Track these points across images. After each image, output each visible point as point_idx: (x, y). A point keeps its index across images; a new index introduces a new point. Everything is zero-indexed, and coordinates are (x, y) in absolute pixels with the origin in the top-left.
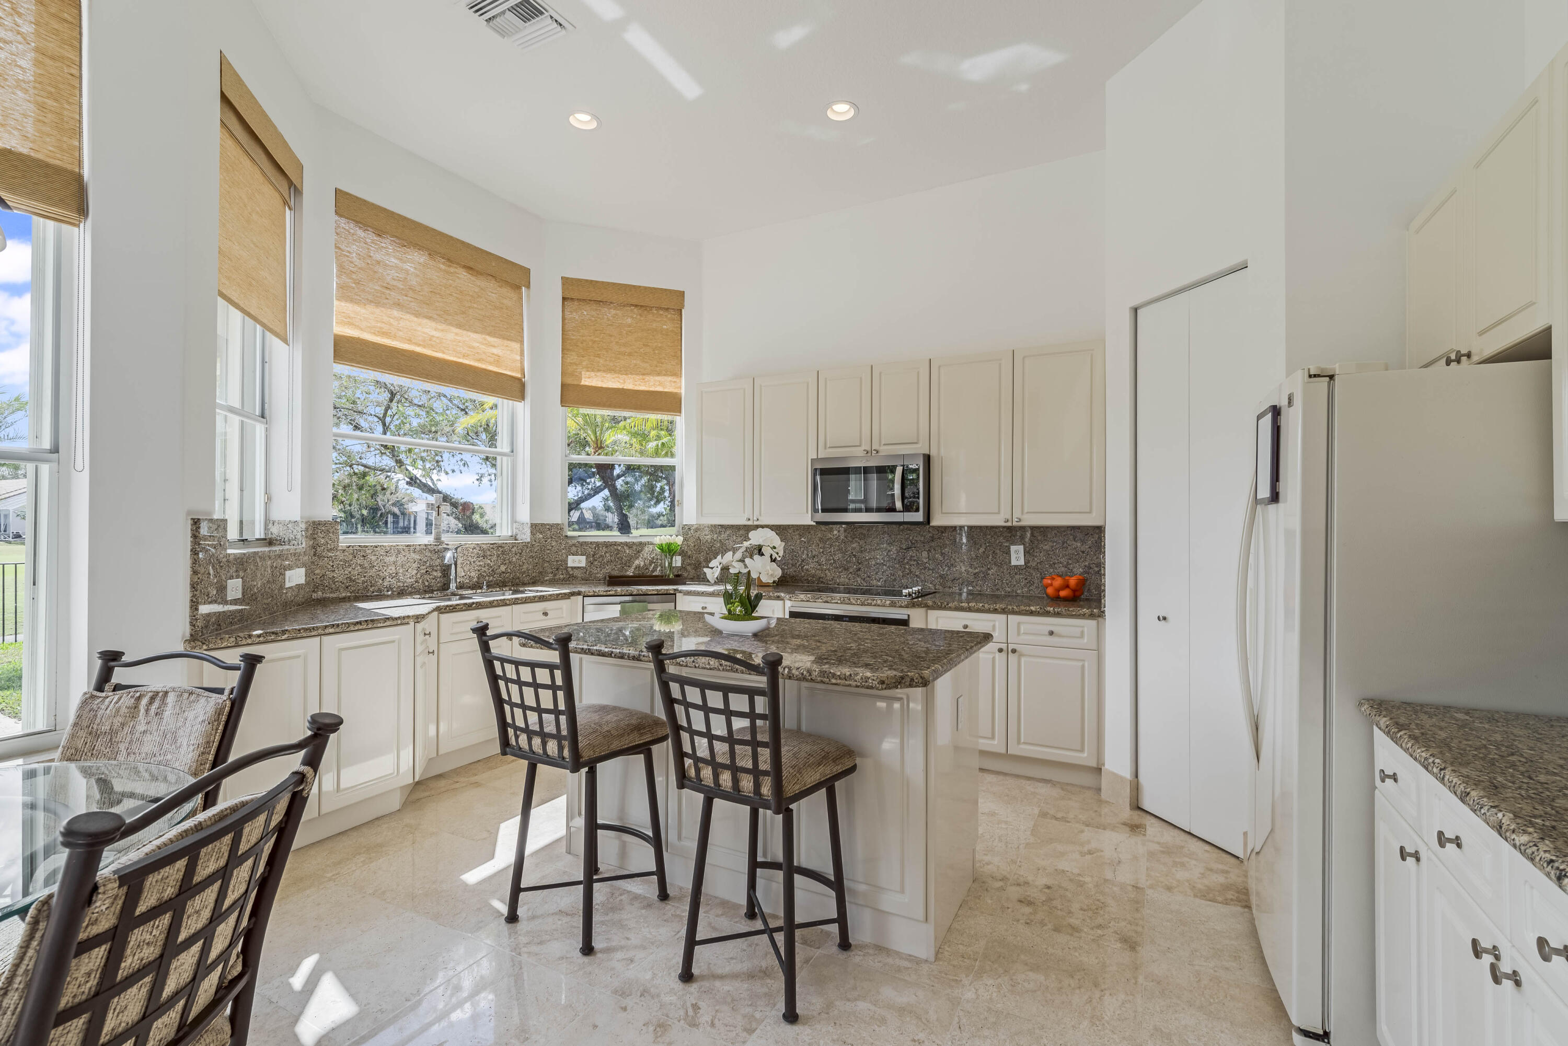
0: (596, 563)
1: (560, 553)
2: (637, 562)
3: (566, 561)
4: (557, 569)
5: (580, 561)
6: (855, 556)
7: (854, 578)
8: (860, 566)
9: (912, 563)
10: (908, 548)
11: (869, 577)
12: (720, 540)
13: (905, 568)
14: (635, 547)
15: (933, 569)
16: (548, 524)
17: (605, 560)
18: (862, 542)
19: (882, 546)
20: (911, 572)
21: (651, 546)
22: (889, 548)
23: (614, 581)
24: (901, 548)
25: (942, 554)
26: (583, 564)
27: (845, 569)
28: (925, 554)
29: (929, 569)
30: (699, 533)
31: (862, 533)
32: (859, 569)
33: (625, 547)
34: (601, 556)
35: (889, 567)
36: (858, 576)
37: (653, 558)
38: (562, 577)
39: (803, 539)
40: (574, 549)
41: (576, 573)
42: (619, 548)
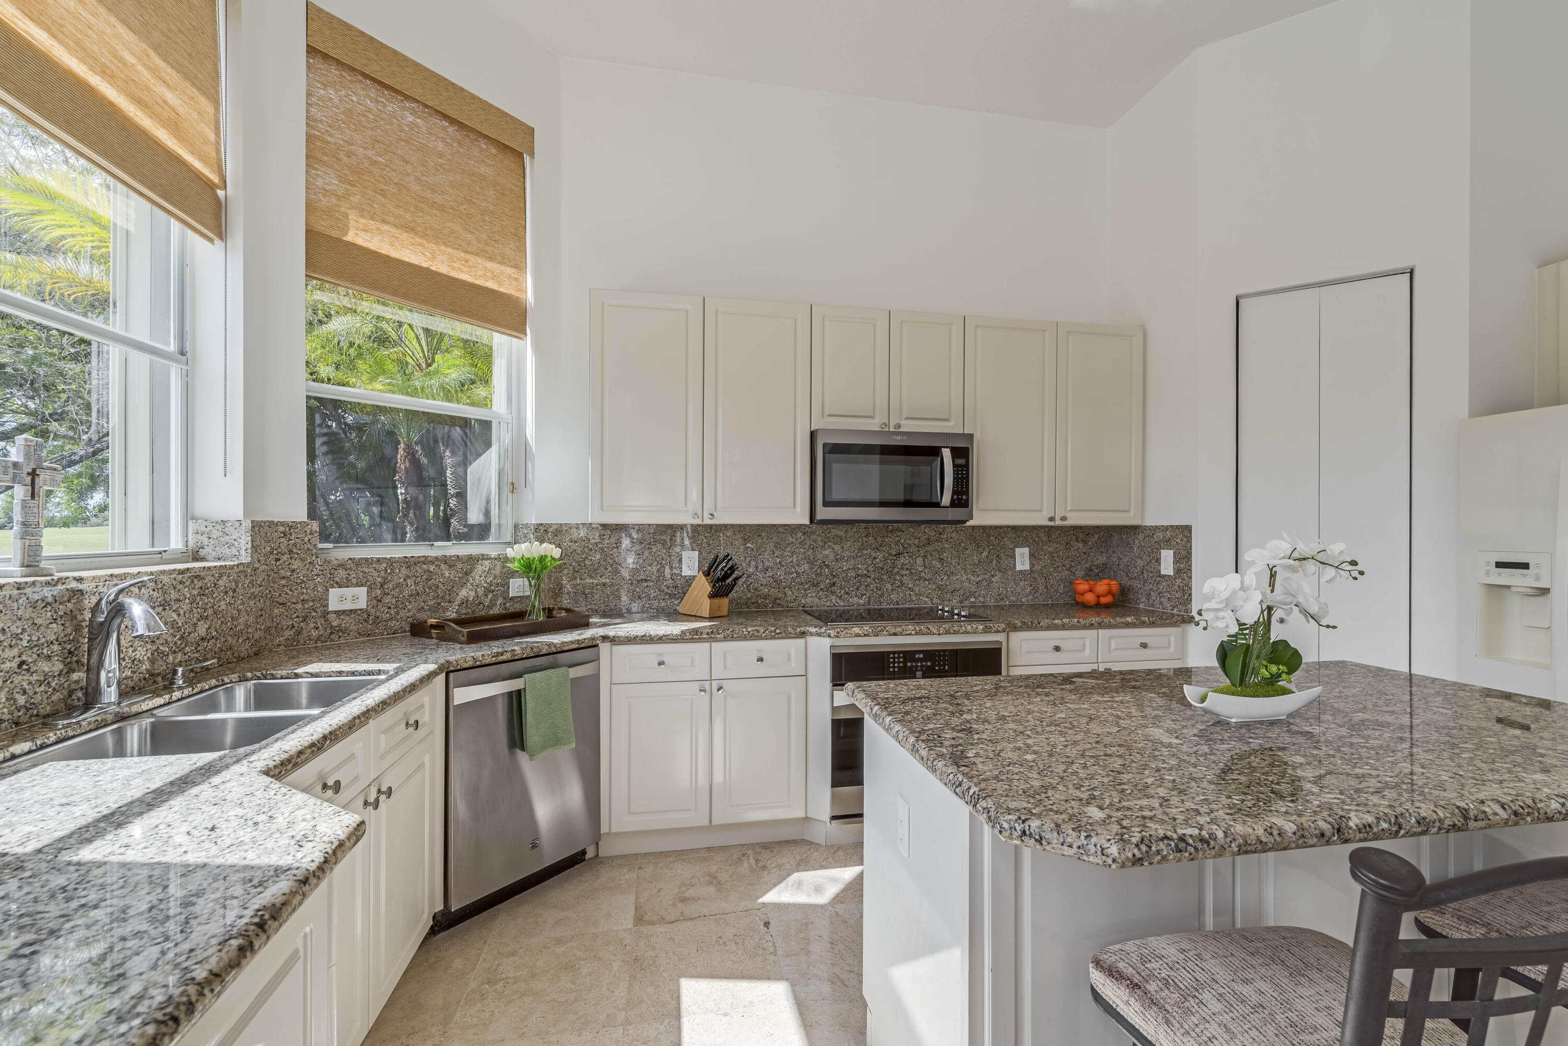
0: (387, 599)
1: (311, 584)
2: (463, 593)
3: (324, 601)
4: (304, 620)
5: (355, 598)
6: (827, 566)
7: (827, 596)
8: (835, 580)
9: (904, 572)
10: (899, 554)
11: (847, 593)
12: (602, 549)
13: (895, 579)
14: (459, 565)
15: (930, 579)
16: (283, 524)
17: (406, 593)
18: (837, 548)
19: (865, 552)
20: (902, 584)
21: (487, 563)
22: (874, 555)
23: (419, 630)
24: (890, 554)
25: (941, 560)
26: (362, 604)
27: (814, 585)
28: (920, 561)
29: (925, 580)
30: (559, 538)
31: (838, 536)
32: (834, 584)
33: (443, 566)
34: (398, 585)
35: (874, 579)
36: (832, 593)
37: (490, 584)
38: (314, 633)
39: (748, 545)
40: (342, 573)
41: (347, 621)
42: (432, 568)
